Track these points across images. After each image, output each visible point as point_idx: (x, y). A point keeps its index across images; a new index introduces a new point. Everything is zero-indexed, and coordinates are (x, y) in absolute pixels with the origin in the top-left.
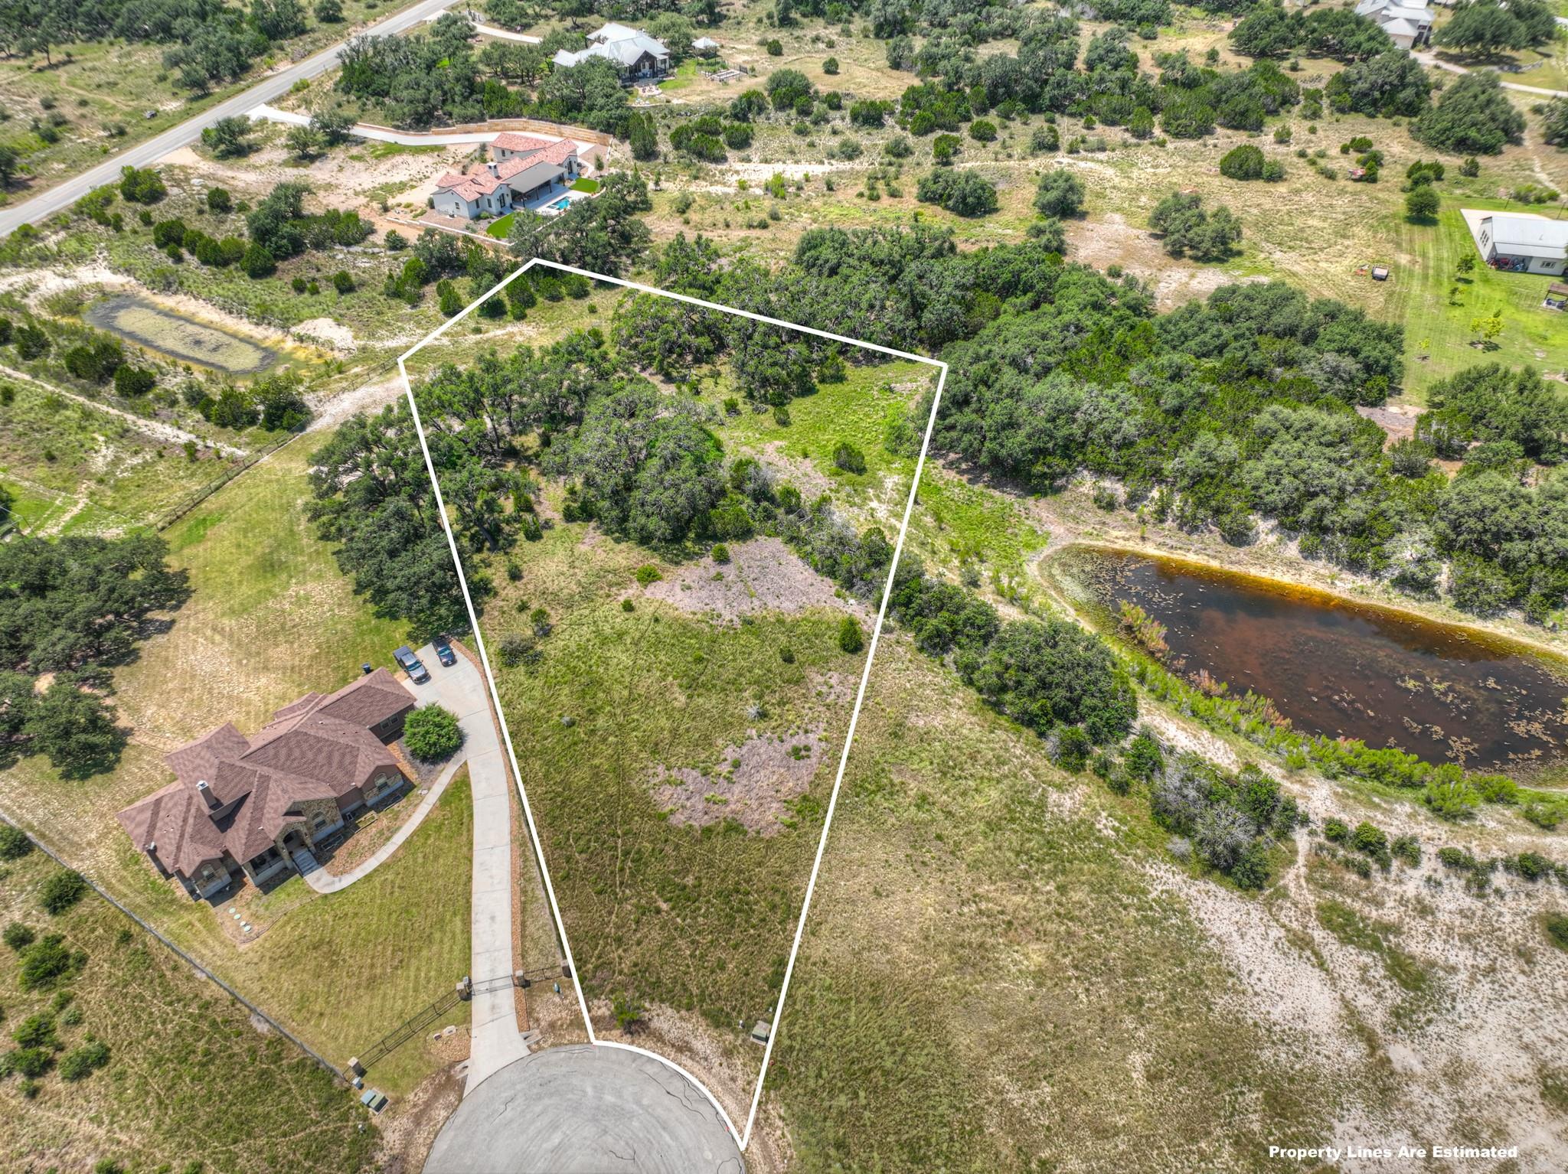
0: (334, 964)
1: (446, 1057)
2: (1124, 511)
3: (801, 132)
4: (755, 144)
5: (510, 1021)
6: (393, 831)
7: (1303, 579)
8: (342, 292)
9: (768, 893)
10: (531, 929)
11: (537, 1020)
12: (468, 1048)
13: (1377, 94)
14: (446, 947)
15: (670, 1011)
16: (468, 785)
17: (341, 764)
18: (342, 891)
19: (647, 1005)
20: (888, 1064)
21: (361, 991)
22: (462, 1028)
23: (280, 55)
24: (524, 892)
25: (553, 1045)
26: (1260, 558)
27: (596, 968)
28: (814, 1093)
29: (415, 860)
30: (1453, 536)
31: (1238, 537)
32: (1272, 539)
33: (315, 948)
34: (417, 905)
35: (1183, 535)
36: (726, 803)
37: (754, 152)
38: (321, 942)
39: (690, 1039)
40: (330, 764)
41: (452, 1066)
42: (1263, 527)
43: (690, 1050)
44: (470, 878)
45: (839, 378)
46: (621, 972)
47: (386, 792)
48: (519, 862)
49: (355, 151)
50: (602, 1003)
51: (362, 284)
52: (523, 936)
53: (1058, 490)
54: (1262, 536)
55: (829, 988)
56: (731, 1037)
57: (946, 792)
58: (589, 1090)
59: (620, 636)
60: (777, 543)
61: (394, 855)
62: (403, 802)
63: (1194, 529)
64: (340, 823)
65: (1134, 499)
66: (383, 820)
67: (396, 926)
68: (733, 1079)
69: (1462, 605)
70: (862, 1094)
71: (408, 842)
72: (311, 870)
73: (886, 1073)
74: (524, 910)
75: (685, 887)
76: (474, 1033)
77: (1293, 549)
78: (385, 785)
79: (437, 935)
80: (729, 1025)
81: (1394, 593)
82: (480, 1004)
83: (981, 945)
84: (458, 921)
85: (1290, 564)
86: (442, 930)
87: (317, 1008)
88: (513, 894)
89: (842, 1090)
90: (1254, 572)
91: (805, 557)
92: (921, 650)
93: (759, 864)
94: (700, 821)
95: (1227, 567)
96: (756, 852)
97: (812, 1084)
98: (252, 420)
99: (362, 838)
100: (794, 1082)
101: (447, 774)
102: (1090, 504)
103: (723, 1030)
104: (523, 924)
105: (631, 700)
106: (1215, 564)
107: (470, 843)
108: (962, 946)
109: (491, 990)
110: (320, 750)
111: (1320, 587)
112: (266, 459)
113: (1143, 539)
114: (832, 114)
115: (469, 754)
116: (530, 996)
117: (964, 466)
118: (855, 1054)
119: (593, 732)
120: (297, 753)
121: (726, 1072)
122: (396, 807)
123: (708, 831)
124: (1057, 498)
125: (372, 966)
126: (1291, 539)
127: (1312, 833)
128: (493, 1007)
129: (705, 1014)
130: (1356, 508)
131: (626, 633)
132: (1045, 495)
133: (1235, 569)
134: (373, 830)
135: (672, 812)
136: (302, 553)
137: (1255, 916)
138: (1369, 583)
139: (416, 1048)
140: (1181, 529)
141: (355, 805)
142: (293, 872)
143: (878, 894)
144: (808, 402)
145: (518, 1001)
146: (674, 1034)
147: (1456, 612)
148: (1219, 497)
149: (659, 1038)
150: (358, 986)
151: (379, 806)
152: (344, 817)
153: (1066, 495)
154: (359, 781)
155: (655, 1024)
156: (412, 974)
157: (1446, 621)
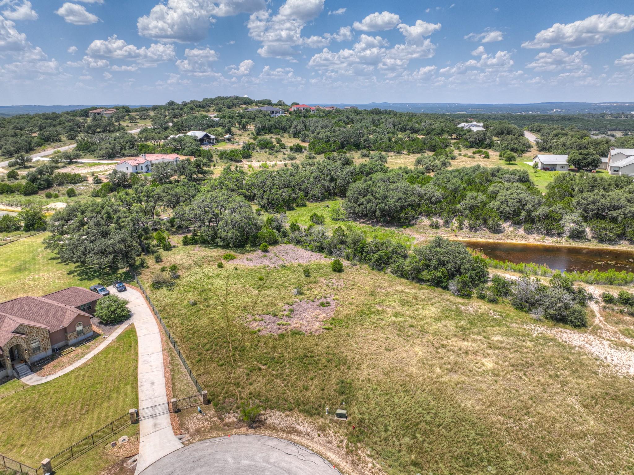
0: (36, 418)
1: (121, 454)
2: (443, 228)
3: (270, 154)
4: (253, 158)
5: (168, 431)
6: (84, 354)
7: (531, 241)
8: (70, 197)
9: (325, 355)
10: (179, 385)
11: (187, 429)
12: (137, 448)
13: (478, 141)
14: (121, 400)
15: (278, 413)
16: (135, 332)
17: (54, 316)
18: (47, 383)
19: (263, 412)
20: (428, 418)
21: (56, 429)
22: (133, 439)
23: (49, 146)
24: (173, 370)
25: (199, 440)
26: (508, 236)
27: (225, 398)
28: (386, 439)
29: (100, 365)
30: (586, 215)
31: (497, 230)
32: (511, 229)
33: (23, 412)
34: (100, 383)
35: (472, 233)
36: (289, 325)
37: (253, 159)
38: (28, 408)
39: (295, 425)
40: (48, 315)
41: (124, 460)
42: (506, 226)
43: (296, 431)
44: (136, 368)
45: (304, 205)
46: (241, 399)
47: (82, 337)
48: (169, 358)
49: (80, 165)
50: (231, 415)
51: (80, 194)
52: (174, 390)
53: (413, 225)
54: (507, 229)
55: (376, 389)
56: (322, 420)
57: (408, 310)
58: (230, 460)
59: (218, 275)
60: (291, 246)
61: (85, 363)
62: (93, 342)
63: (476, 230)
64: (50, 352)
65: (447, 223)
66: (79, 350)
67: (85, 394)
68: (330, 442)
69: (601, 241)
70: (418, 435)
71: (96, 357)
72: (26, 375)
73: (429, 423)
74: (173, 378)
75: (274, 358)
76: (141, 440)
77: (521, 232)
78: (81, 332)
79: (114, 395)
80: (319, 414)
81: (571, 241)
82: (145, 425)
83: (456, 363)
84: (129, 388)
85: (522, 237)
86: (118, 392)
87: (20, 443)
88: (165, 372)
89: (404, 435)
90: (508, 241)
91: (306, 248)
92: (373, 269)
93: (316, 345)
94: (276, 333)
95: (496, 241)
96: (312, 341)
97: (384, 435)
98: (18, 229)
99: (64, 359)
100: (371, 436)
101: (120, 329)
102: (428, 228)
103: (317, 417)
104: (173, 384)
105: (228, 294)
106: (491, 241)
107: (137, 354)
108: (445, 364)
109: (154, 416)
110: (42, 308)
111: (538, 243)
112: (22, 240)
113: (456, 236)
114: (282, 150)
115: (134, 320)
116: (181, 416)
117: (368, 222)
118: (405, 417)
119: (208, 306)
120: (26, 308)
121: (323, 439)
122: (88, 344)
123: (282, 336)
124: (414, 227)
125: (66, 415)
126: (519, 228)
127: (597, 303)
128: (155, 425)
129: (301, 411)
130: (543, 210)
131: (221, 274)
132: (408, 227)
133: (500, 241)
134: (72, 355)
135: (259, 331)
136: (39, 264)
137: (591, 338)
138: (559, 239)
139: (97, 454)
140: (471, 231)
141: (61, 344)
142: (13, 377)
143: (389, 350)
144: (292, 212)
145: (173, 419)
146: (283, 425)
147: (600, 244)
148: (484, 214)
149: (273, 428)
150: (53, 427)
151: (76, 345)
152: (53, 350)
153: (417, 226)
154: (66, 323)
155: (269, 421)
156: (95, 416)
157: (597, 247)
